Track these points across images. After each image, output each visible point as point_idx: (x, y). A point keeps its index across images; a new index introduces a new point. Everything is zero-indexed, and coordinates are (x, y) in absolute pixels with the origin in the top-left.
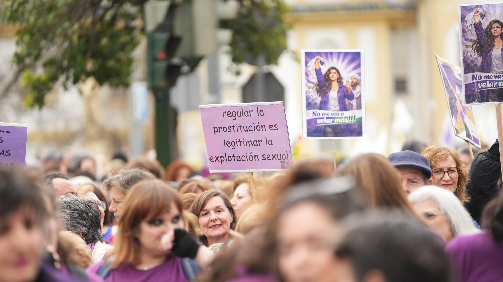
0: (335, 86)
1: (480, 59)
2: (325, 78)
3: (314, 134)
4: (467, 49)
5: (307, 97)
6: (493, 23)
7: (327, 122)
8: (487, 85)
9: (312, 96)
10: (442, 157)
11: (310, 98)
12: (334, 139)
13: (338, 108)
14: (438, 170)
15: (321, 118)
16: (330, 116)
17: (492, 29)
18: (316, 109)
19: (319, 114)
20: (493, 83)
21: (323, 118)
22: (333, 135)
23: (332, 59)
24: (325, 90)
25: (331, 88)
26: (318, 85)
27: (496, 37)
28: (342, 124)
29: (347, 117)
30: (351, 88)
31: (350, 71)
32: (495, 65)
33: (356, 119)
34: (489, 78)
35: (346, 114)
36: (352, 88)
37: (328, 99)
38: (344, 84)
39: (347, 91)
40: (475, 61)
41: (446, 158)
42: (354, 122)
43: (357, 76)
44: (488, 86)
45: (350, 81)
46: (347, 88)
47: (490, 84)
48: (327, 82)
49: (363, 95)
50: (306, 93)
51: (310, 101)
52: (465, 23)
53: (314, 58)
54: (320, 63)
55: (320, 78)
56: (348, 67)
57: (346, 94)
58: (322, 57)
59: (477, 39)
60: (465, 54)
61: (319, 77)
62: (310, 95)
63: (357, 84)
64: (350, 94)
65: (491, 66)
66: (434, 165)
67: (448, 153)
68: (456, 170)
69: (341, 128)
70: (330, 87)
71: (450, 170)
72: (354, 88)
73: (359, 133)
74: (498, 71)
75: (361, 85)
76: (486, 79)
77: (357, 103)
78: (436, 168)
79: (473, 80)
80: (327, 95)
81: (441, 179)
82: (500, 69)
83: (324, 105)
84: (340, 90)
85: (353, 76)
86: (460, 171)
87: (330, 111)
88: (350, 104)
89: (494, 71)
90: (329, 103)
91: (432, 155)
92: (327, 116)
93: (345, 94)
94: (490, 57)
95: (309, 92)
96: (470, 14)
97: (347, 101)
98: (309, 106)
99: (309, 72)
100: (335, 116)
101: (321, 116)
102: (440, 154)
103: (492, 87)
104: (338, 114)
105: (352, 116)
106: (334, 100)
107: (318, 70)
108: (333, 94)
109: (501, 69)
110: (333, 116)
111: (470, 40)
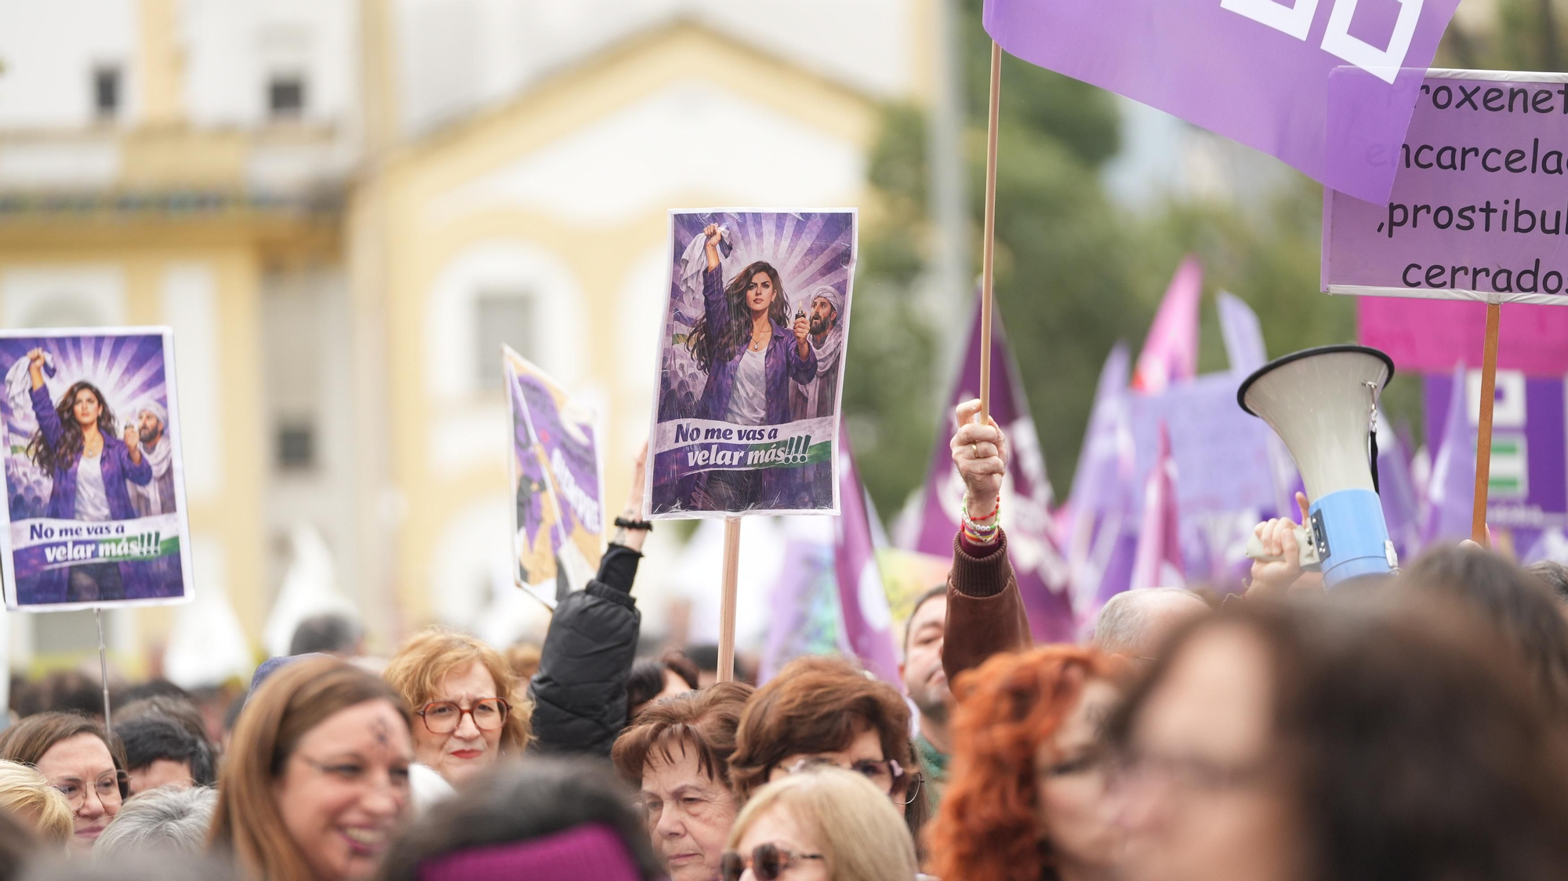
0: (93, 440)
1: (703, 377)
2: (62, 419)
3: (40, 597)
4: (675, 346)
5: (9, 479)
6: (755, 273)
7: (76, 556)
8: (708, 459)
9: (25, 474)
10: (456, 667)
11: (20, 481)
12: (99, 610)
13: (106, 511)
14: (441, 706)
15: (57, 545)
16: (85, 536)
17: (751, 288)
18: (41, 516)
19: (49, 533)
20: (729, 454)
21: (65, 544)
22: (95, 597)
23: (79, 359)
24: (65, 455)
25: (81, 449)
26: (43, 440)
27: (758, 313)
28: (122, 559)
29: (136, 539)
30: (140, 446)
31: (134, 395)
32: (745, 398)
33: (162, 543)
34: (718, 438)
35: (133, 527)
36: (144, 448)
37: (74, 482)
38: (120, 435)
39: (129, 456)
40: (691, 384)
41: (468, 670)
42: (156, 551)
43: (155, 409)
44: (712, 462)
45: (137, 425)
46: (129, 447)
47: (721, 454)
48: (69, 430)
49: (176, 466)
50: (7, 468)
51: (21, 491)
52: (683, 268)
53: (25, 354)
54: (42, 370)
55: (45, 418)
56: (129, 380)
57: (127, 467)
58: (49, 352)
59: (703, 318)
60: (668, 363)
61: (42, 414)
62: (19, 471)
63: (159, 435)
64: (138, 465)
65: (730, 401)
66: (431, 690)
67: (475, 653)
68: (495, 707)
69: (119, 573)
70: (78, 445)
71: (478, 707)
72: (149, 446)
73: (175, 587)
74: (750, 418)
75: (168, 437)
76: (709, 440)
77: (161, 492)
78: (437, 699)
79: (677, 441)
80: (70, 471)
81: (451, 733)
82: (755, 411)
83: (63, 503)
84: (108, 453)
85: (144, 410)
86: (508, 709)
87: (82, 520)
88: (140, 496)
89: (740, 416)
90: (79, 497)
91: (424, 659)
92: (75, 537)
93: (123, 468)
94: (733, 373)
95: (16, 464)
96: (696, 241)
97: (131, 488)
98: (19, 507)
99: (13, 398)
100: (99, 537)
101: (56, 538)
102: (449, 656)
103: (723, 465)
104: (107, 528)
105: (149, 536)
106: (91, 484)
107: (38, 392)
108: (89, 467)
109: (758, 413)
110: (93, 536)
111: (686, 320)
